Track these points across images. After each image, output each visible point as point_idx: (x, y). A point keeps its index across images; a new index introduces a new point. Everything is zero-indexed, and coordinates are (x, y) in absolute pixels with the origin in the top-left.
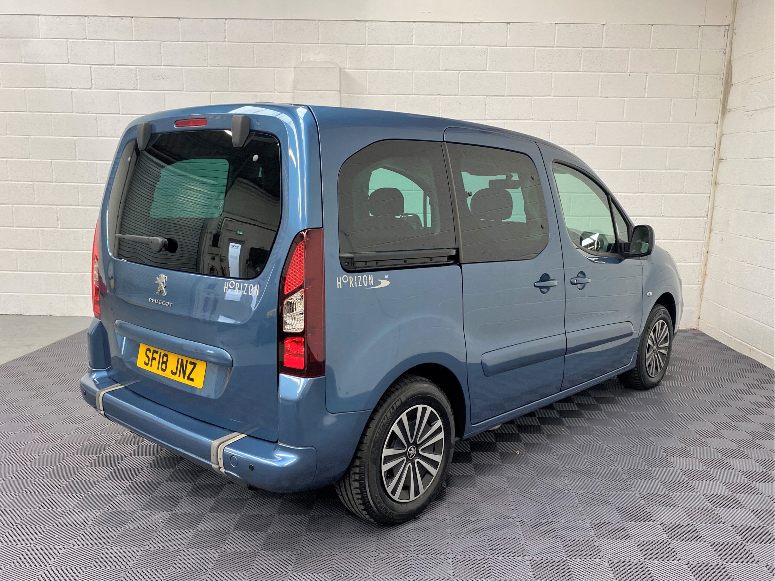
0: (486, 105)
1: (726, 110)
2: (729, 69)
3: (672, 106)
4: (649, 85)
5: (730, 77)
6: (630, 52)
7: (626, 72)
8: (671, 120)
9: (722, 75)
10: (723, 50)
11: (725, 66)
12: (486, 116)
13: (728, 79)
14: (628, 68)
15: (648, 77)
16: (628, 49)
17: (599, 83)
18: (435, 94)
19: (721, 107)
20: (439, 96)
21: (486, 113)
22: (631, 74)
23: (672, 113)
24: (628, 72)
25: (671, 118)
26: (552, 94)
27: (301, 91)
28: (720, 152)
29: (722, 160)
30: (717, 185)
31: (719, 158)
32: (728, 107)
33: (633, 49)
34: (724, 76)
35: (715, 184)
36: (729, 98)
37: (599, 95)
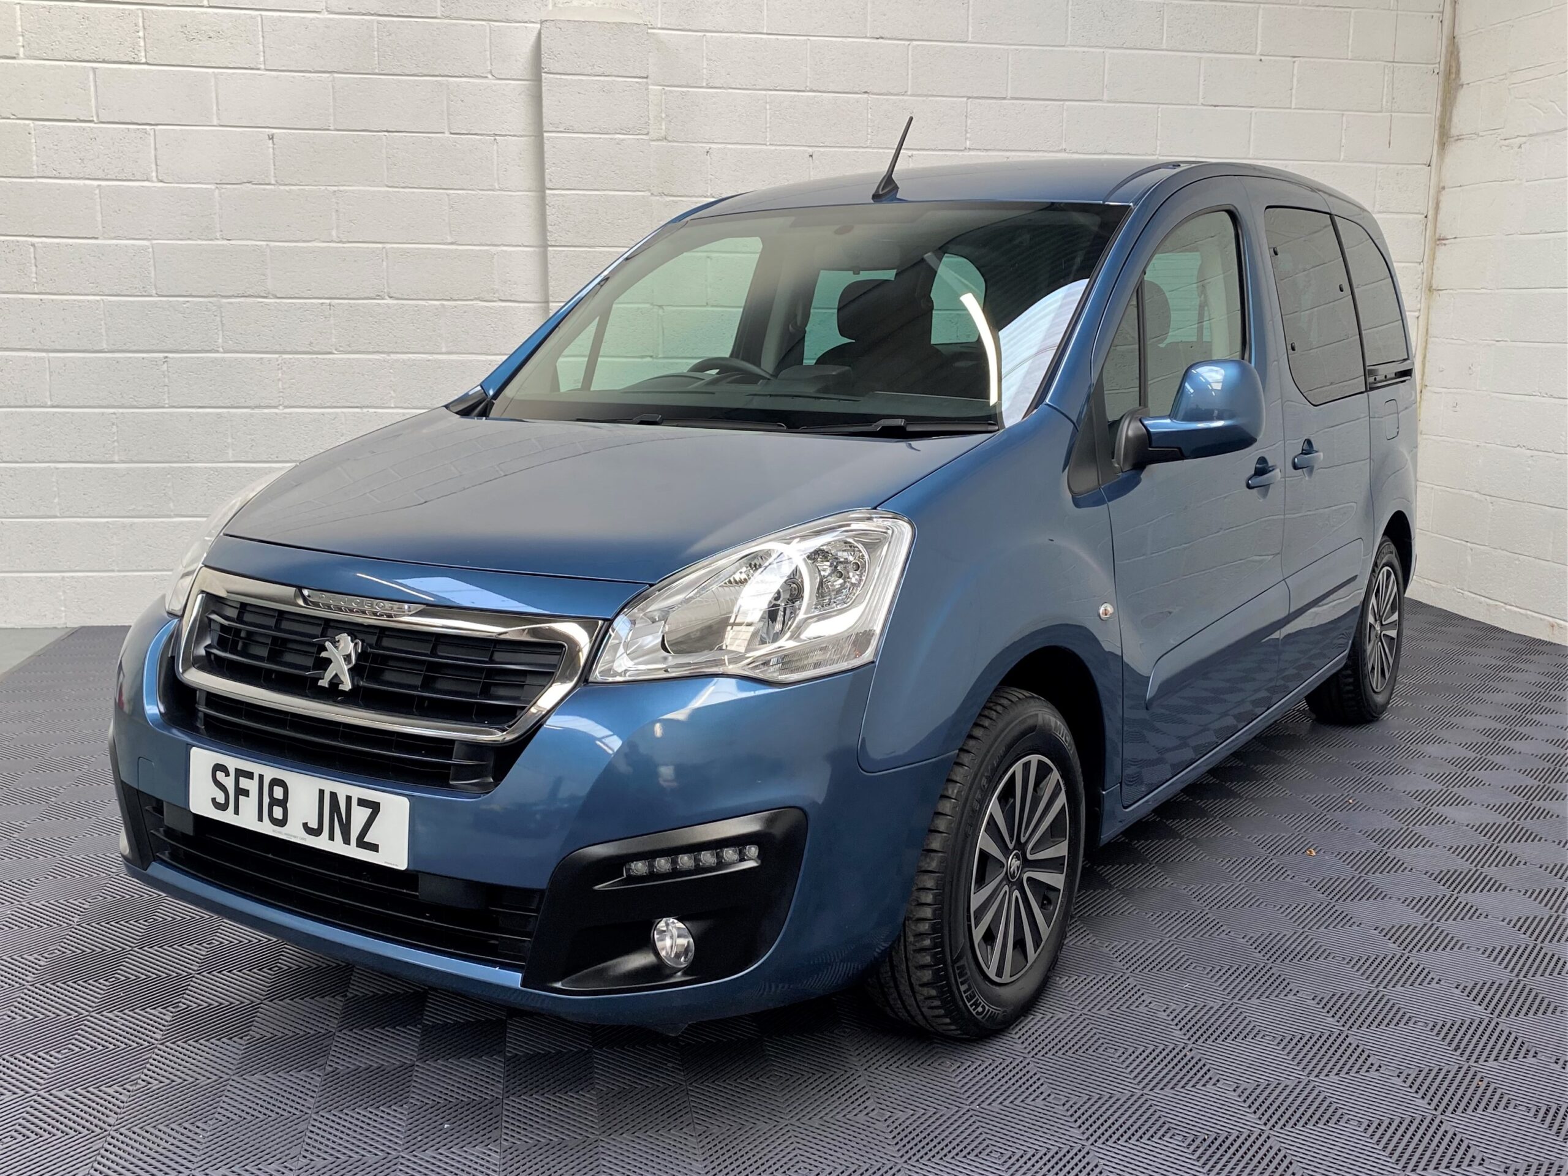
0: (966, 116)
1: (1448, 138)
2: (1452, 53)
3: (1344, 126)
4: (1298, 81)
5: (1454, 70)
6: (1261, 12)
7: (1254, 54)
8: (1342, 157)
9: (1437, 65)
10: (1438, 14)
11: (1442, 47)
12: (968, 142)
13: (1450, 72)
14: (1257, 43)
15: (1296, 65)
16: (1257, 5)
17: (1199, 76)
18: (856, 90)
19: (1437, 132)
20: (866, 96)
21: (968, 135)
22: (1263, 58)
23: (1343, 141)
24: (1258, 52)
25: (1342, 154)
26: (1105, 97)
27: (558, 76)
28: (1438, 225)
29: (1443, 239)
30: (1435, 293)
31: (1437, 236)
32: (1454, 132)
33: (1267, 6)
34: (1442, 68)
35: (1429, 290)
36: (1455, 112)
37: (1201, 101)
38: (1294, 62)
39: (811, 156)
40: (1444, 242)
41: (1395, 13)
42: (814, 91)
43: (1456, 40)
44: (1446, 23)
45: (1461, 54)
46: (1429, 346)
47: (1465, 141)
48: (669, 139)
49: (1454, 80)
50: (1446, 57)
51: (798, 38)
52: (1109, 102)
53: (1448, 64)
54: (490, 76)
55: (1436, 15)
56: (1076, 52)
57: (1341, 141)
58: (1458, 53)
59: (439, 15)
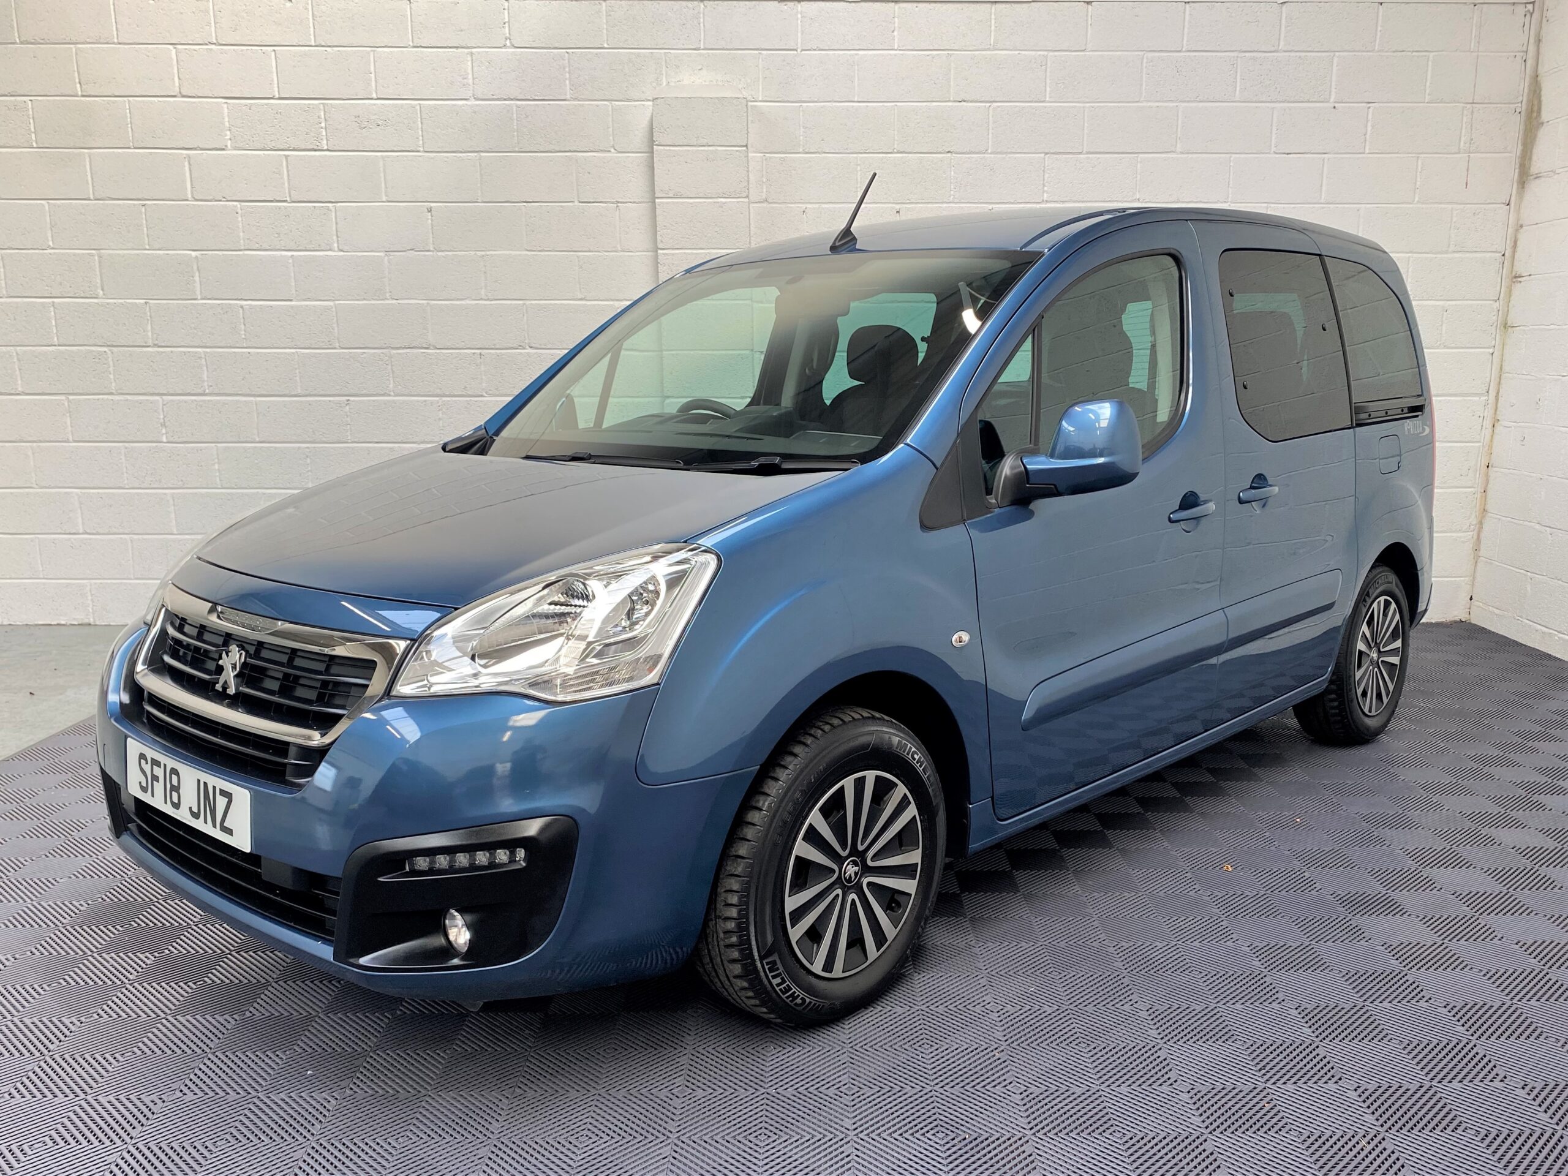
0: (1044, 171)
3: (1420, 169)
4: (1373, 127)
6: (1336, 60)
7: (1328, 102)
8: (1416, 199)
14: (1330, 92)
15: (1371, 110)
16: (1332, 54)
17: (1272, 125)
22: (1336, 105)
23: (1418, 183)
24: (1332, 100)
25: (1416, 195)
28: (1516, 263)
29: (1520, 277)
30: (1510, 329)
31: (1514, 274)
32: (1534, 170)
33: (1341, 54)
34: (1524, 107)
35: (1505, 327)
36: (1535, 151)
37: (1273, 149)
38: (1369, 108)
39: (898, 212)
40: (1519, 279)
41: (1476, 54)
42: (901, 153)
43: (1539, 79)
44: (1530, 62)
45: (1543, 93)
46: (1502, 381)
47: (1543, 179)
48: (770, 201)
49: (1536, 118)
50: (1528, 95)
51: (885, 104)
52: (1182, 153)
53: (1530, 103)
54: (612, 150)
55: (1519, 55)
56: (1150, 107)
57: (1415, 183)
58: (1540, 91)
59: (568, 97)
